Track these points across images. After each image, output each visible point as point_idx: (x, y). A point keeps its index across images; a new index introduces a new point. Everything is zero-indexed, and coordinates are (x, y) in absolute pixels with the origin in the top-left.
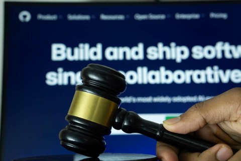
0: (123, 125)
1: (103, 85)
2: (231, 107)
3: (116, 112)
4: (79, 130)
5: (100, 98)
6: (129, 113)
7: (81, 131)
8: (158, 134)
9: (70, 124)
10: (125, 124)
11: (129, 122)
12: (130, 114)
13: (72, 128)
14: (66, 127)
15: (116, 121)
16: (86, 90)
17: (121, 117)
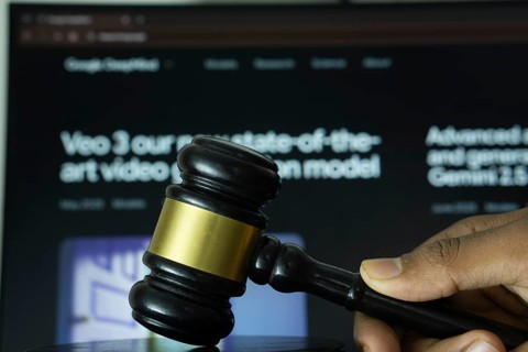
0: (272, 277)
1: (228, 188)
3: (259, 246)
4: (173, 290)
5: (221, 218)
6: (286, 248)
8: (351, 295)
10: (278, 273)
11: (286, 269)
12: (289, 250)
13: (157, 284)
15: (258, 266)
16: (189, 200)
17: (268, 257)
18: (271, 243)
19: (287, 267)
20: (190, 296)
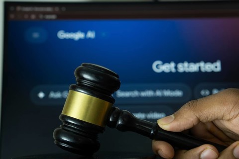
0: (117, 124)
1: (98, 85)
2: (225, 108)
3: (111, 111)
4: (74, 131)
5: (94, 98)
6: (123, 112)
7: (76, 132)
8: (152, 132)
9: (63, 124)
10: (120, 123)
11: (123, 121)
12: (125, 113)
13: (66, 128)
14: (60, 126)
15: (111, 120)
16: (80, 90)
17: (115, 116)
18: (116, 110)
19: (124, 120)
20: (81, 133)
